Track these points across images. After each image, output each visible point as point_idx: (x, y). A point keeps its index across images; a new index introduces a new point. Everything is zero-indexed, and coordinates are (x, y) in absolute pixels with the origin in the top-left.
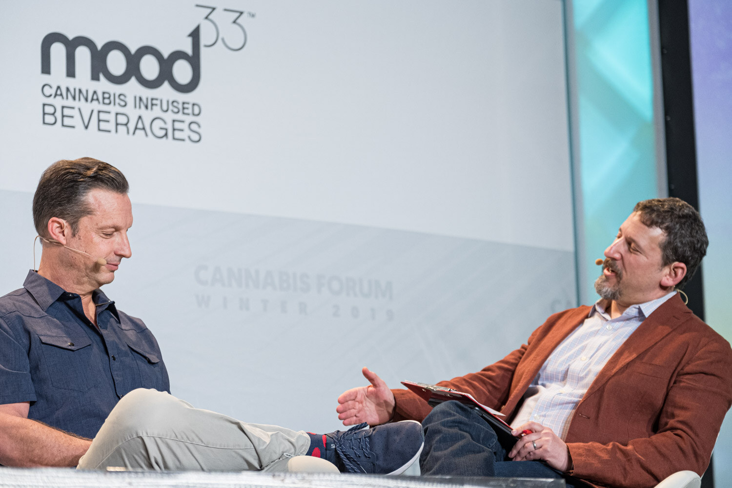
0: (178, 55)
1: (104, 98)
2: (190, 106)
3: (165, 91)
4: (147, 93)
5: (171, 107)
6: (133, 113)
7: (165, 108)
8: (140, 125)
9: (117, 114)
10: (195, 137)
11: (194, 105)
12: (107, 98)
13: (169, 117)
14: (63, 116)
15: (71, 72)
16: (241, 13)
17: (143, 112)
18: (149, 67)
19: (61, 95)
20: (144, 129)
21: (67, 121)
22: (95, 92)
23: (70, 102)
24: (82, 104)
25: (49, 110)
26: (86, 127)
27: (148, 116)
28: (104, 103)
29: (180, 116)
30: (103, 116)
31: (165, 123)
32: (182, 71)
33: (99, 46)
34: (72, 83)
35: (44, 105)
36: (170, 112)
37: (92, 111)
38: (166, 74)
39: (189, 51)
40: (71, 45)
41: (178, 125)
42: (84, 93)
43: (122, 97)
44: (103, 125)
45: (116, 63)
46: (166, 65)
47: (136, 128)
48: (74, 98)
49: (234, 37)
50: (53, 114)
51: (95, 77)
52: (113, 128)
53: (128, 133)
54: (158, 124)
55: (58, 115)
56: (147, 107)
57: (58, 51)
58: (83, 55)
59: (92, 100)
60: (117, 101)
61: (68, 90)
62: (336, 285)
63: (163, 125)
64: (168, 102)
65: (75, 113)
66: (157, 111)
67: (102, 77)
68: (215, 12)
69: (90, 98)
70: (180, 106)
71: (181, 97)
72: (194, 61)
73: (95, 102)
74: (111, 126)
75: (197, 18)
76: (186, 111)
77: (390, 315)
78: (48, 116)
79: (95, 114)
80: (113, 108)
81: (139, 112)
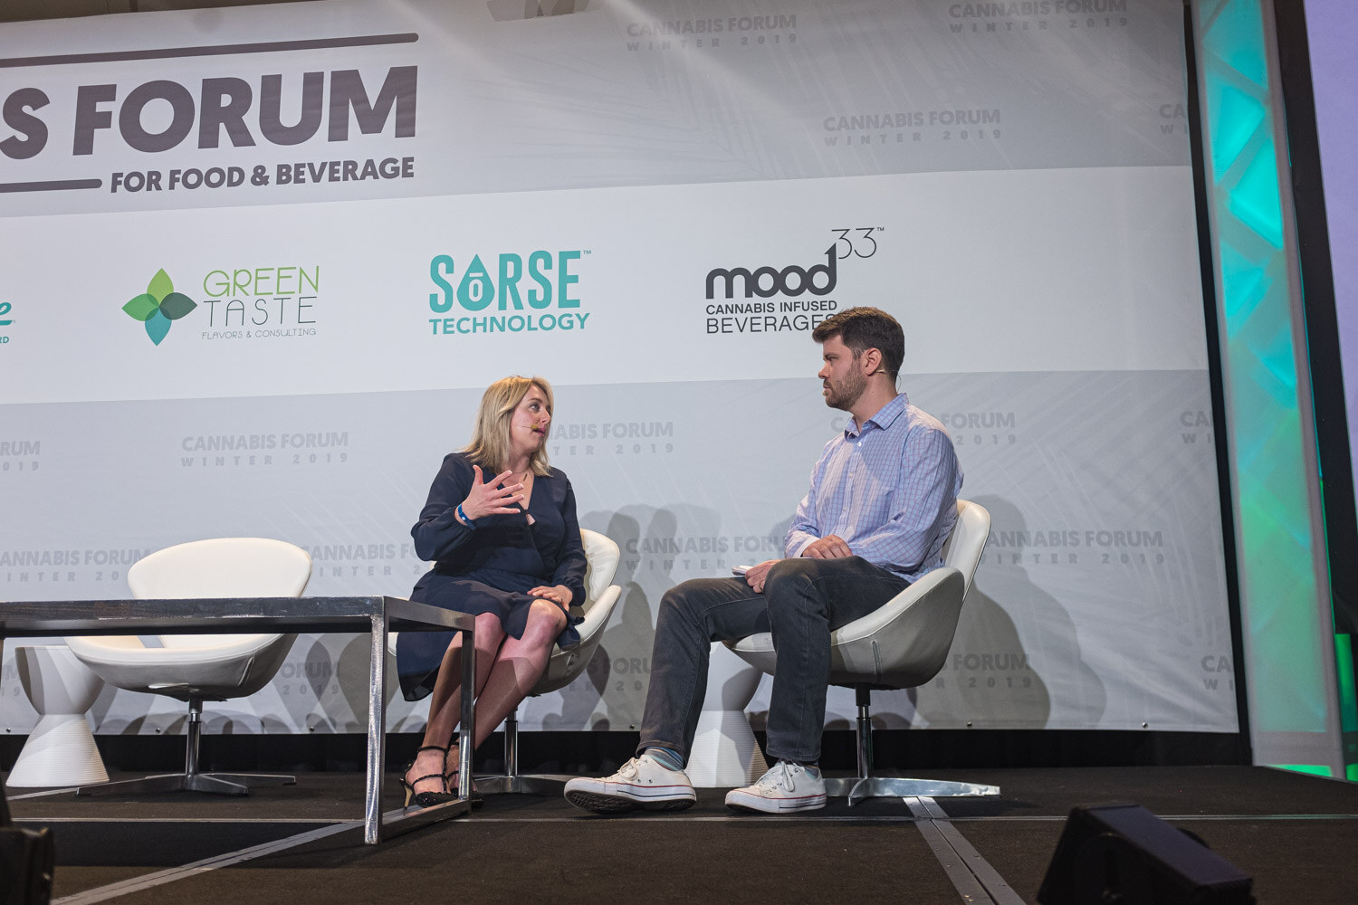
0: (817, 268)
1: (755, 308)
2: (827, 304)
4: (790, 300)
6: (779, 315)
7: (806, 308)
9: (766, 318)
11: (830, 302)
12: (758, 308)
13: (809, 314)
14: (723, 325)
15: (729, 294)
16: (872, 229)
17: (787, 313)
18: (793, 281)
19: (722, 311)
20: (789, 325)
21: (726, 328)
22: (749, 305)
23: (729, 315)
24: (738, 315)
25: (711, 322)
26: (741, 331)
27: (791, 316)
28: (755, 312)
29: (819, 312)
30: (754, 321)
31: (806, 318)
32: (821, 280)
33: (752, 273)
34: (730, 302)
35: (708, 320)
36: (810, 310)
37: (746, 319)
38: (807, 284)
39: (827, 264)
40: (729, 276)
41: (816, 319)
42: (740, 307)
43: (770, 305)
44: (755, 328)
45: (766, 282)
46: (807, 277)
47: (782, 325)
48: (732, 312)
49: (865, 247)
50: (715, 325)
51: (748, 295)
52: (763, 329)
53: (775, 330)
54: (801, 320)
55: (720, 325)
56: (791, 309)
57: (720, 282)
58: (739, 282)
59: (747, 310)
60: (767, 308)
61: (727, 306)
62: (959, 421)
63: (805, 321)
64: (809, 303)
65: (733, 322)
66: (799, 311)
67: (754, 294)
68: (849, 232)
69: (744, 310)
70: (819, 305)
71: (819, 298)
72: (831, 271)
73: (749, 312)
74: (762, 327)
75: (834, 239)
76: (824, 308)
77: (1012, 439)
78: (711, 327)
79: (749, 320)
80: (763, 315)
81: (784, 314)
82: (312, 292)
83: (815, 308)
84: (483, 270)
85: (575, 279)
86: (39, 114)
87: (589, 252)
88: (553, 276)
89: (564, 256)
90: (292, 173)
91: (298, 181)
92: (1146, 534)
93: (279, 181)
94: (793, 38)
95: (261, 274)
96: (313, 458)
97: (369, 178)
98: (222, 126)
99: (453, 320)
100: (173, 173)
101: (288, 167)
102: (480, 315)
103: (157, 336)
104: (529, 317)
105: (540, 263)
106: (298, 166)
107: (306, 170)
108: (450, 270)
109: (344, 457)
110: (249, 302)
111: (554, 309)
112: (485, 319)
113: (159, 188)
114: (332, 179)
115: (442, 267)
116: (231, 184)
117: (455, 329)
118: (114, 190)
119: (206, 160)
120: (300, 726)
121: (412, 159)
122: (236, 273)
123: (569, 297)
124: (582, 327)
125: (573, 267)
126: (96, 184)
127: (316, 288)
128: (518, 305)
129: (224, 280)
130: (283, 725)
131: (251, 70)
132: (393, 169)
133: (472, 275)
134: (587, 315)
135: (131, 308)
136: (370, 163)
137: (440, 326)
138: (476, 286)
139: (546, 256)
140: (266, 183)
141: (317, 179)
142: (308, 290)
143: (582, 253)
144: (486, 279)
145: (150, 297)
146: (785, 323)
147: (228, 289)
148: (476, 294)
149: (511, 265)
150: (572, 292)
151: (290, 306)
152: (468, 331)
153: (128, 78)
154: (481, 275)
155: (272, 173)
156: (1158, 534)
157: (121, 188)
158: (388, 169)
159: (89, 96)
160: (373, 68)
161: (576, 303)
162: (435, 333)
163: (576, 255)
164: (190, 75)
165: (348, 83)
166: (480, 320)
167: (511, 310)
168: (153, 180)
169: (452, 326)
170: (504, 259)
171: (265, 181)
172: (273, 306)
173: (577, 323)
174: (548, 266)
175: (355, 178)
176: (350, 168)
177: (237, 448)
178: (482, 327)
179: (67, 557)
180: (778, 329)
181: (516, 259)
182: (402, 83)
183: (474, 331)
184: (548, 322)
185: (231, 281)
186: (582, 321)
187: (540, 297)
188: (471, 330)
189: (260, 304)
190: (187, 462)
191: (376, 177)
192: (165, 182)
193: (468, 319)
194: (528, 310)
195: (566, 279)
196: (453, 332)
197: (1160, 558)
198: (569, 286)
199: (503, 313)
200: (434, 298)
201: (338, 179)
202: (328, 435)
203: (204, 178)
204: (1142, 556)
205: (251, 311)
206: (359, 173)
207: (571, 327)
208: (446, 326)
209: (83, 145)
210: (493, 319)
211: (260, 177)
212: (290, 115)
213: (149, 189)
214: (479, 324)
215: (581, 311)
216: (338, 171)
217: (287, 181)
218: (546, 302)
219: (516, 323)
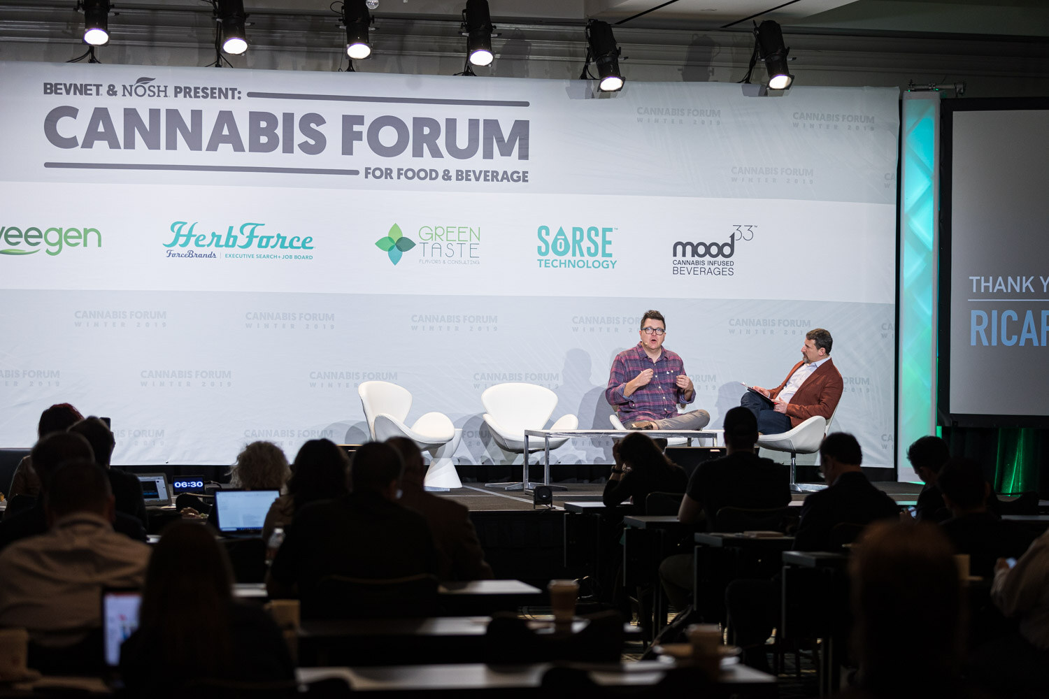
0: (726, 244)
2: (729, 262)
3: (720, 258)
4: (712, 259)
5: (722, 263)
7: (719, 264)
9: (701, 268)
10: (731, 273)
11: (731, 262)
12: (697, 262)
13: (721, 267)
14: (681, 270)
15: (684, 255)
16: (752, 226)
18: (714, 250)
19: (680, 263)
21: (682, 272)
22: (693, 261)
23: (684, 265)
24: (688, 266)
25: (675, 269)
26: (689, 274)
27: (712, 267)
28: (696, 265)
29: (726, 266)
30: (696, 269)
31: (719, 269)
32: (727, 250)
33: (695, 245)
34: (684, 259)
35: (674, 267)
36: (721, 265)
38: (720, 252)
39: (730, 243)
40: (684, 246)
41: (724, 270)
42: (689, 262)
43: (703, 262)
44: (695, 273)
45: (701, 250)
46: (720, 249)
47: (708, 272)
49: (748, 235)
50: (677, 270)
51: (693, 256)
52: (699, 274)
54: (717, 270)
55: (679, 270)
56: (712, 265)
57: (680, 248)
58: (689, 249)
59: (692, 264)
60: (701, 263)
61: (683, 261)
62: (786, 323)
64: (721, 261)
65: (685, 269)
66: (716, 265)
67: (696, 255)
68: (741, 227)
70: (726, 263)
71: (726, 260)
72: (732, 246)
74: (699, 272)
75: (734, 230)
76: (728, 264)
78: (675, 271)
79: (693, 269)
80: (699, 266)
81: (709, 266)
82: (477, 242)
83: (724, 264)
84: (564, 234)
85: (610, 243)
86: (321, 129)
87: (617, 229)
88: (599, 240)
89: (605, 230)
90: (464, 175)
91: (468, 180)
92: (863, 379)
93: (457, 179)
94: (718, 123)
95: (449, 230)
96: (480, 329)
97: (505, 181)
98: (425, 145)
99: (549, 260)
100: (399, 170)
101: (462, 172)
102: (563, 258)
103: (395, 260)
104: (587, 261)
105: (593, 233)
106: (467, 171)
107: (472, 174)
108: (548, 234)
109: (495, 328)
110: (444, 244)
111: (599, 257)
112: (565, 261)
113: (391, 178)
114: (486, 180)
115: (544, 232)
116: (431, 179)
117: (550, 265)
118: (366, 177)
119: (417, 164)
120: (477, 461)
121: (527, 172)
122: (436, 228)
124: (613, 268)
125: (609, 236)
126: (356, 173)
127: (479, 239)
128: (582, 255)
129: (430, 232)
130: (469, 461)
131: (440, 114)
132: (517, 177)
133: (559, 237)
134: (616, 262)
135: (380, 244)
136: (505, 173)
137: (543, 263)
138: (561, 243)
139: (595, 229)
140: (450, 180)
141: (477, 179)
142: (474, 240)
143: (613, 229)
144: (566, 240)
145: (390, 239)
146: (710, 271)
147: (432, 237)
148: (561, 248)
149: (578, 233)
150: (609, 249)
151: (466, 247)
152: (557, 266)
153: (371, 112)
154: (563, 237)
155: (453, 174)
156: (868, 379)
157: (370, 176)
158: (515, 176)
159: (350, 121)
160: (506, 119)
161: (610, 255)
162: (540, 266)
163: (610, 230)
164: (407, 114)
165: (492, 126)
166: (563, 261)
167: (578, 257)
168: (388, 173)
169: (549, 263)
170: (575, 230)
171: (449, 178)
172: (456, 248)
173: (611, 265)
174: (597, 235)
175: (497, 180)
176: (495, 175)
177: (440, 322)
178: (564, 265)
179: (353, 375)
180: (706, 273)
181: (581, 230)
182: (521, 129)
183: (560, 267)
184: (596, 264)
185: (434, 233)
186: (613, 264)
187: (593, 251)
188: (559, 265)
189: (450, 246)
190: (414, 328)
191: (509, 181)
192: (395, 174)
193: (557, 260)
194: (587, 257)
195: (605, 242)
196: (549, 267)
197: (868, 390)
198: (607, 246)
199: (574, 258)
200: (539, 248)
201: (489, 180)
202: (487, 317)
203: (416, 174)
204: (861, 389)
205: (444, 249)
206: (500, 178)
207: (608, 267)
208: (546, 263)
209: (347, 150)
210: (569, 261)
211: (447, 176)
212: (462, 142)
213: (386, 178)
214: (563, 263)
215: (613, 259)
216: (488, 176)
217: (462, 179)
218: (595, 254)
219: (581, 264)
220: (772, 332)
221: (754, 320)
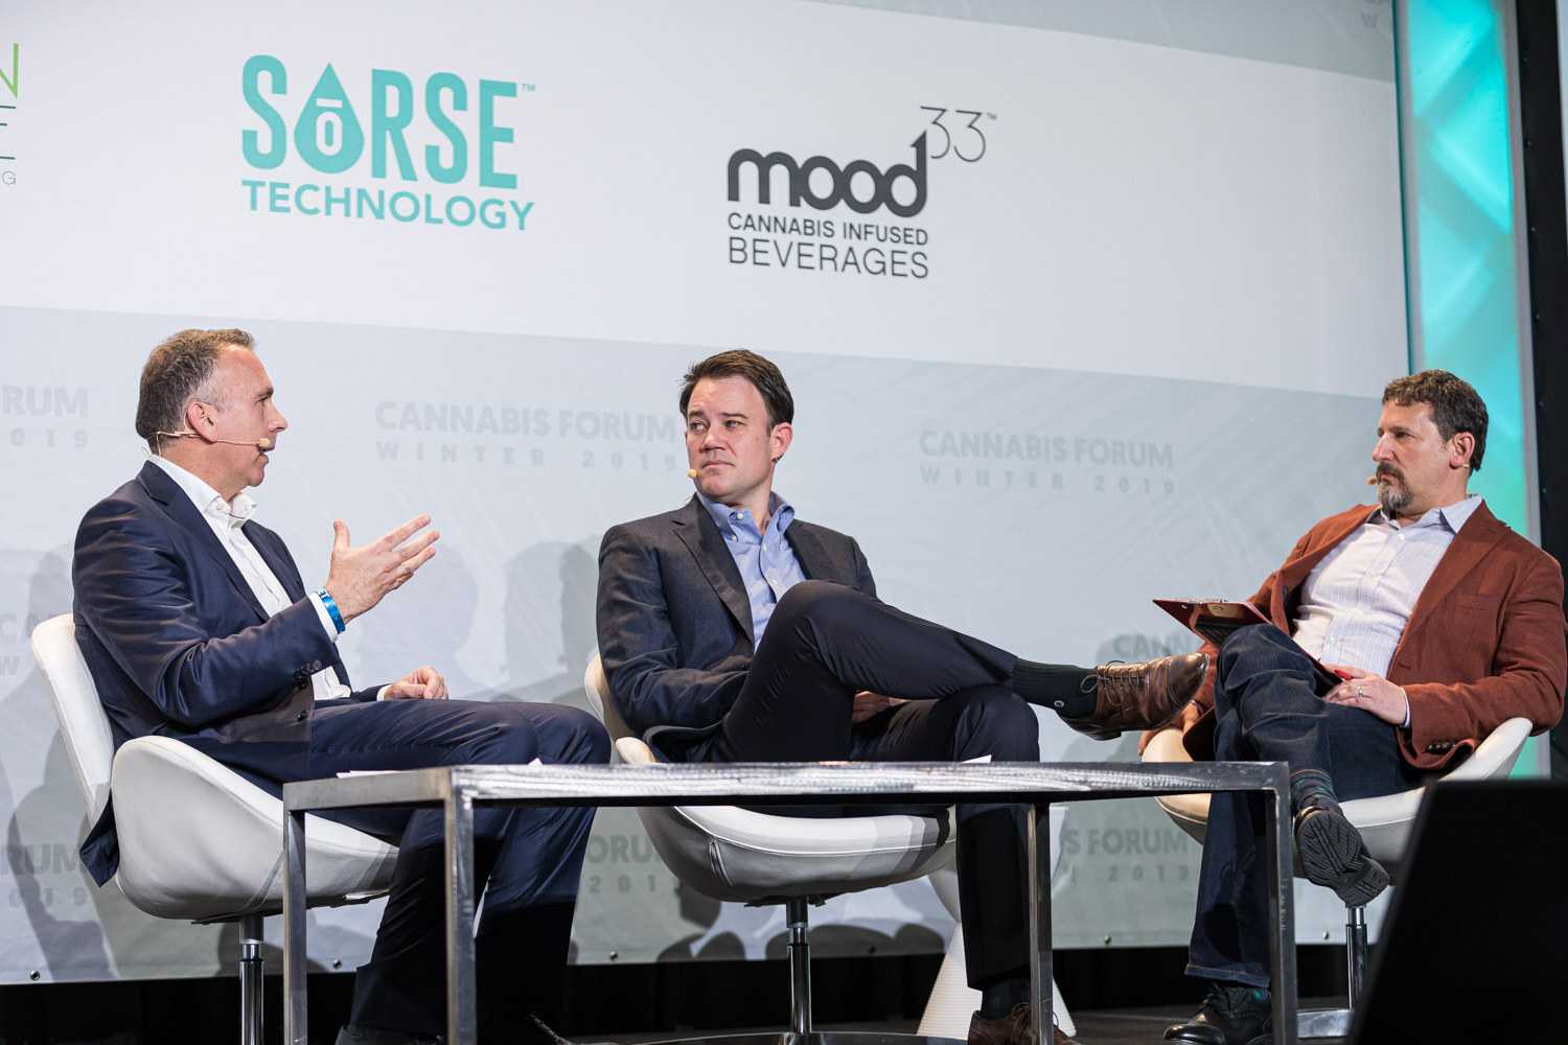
0: (899, 170)
1: (806, 227)
2: (913, 233)
3: (883, 216)
4: (859, 219)
5: (890, 235)
6: (841, 243)
7: (882, 236)
8: (851, 260)
9: (822, 246)
10: (920, 271)
11: (918, 231)
12: (809, 227)
13: (887, 247)
14: (755, 251)
15: (764, 198)
16: (979, 114)
17: (854, 242)
18: (863, 188)
19: (753, 226)
20: (856, 264)
21: (760, 258)
22: (795, 221)
23: (764, 234)
24: (778, 236)
25: (738, 244)
26: (784, 265)
27: (860, 247)
28: (806, 234)
29: (901, 246)
30: (804, 249)
31: (882, 255)
32: (904, 190)
33: (800, 163)
34: (766, 211)
35: (732, 238)
36: (888, 241)
37: (791, 244)
38: (883, 195)
39: (913, 165)
40: (765, 164)
41: (898, 257)
42: (781, 222)
43: (828, 225)
44: (805, 261)
45: (821, 183)
46: (883, 183)
47: (846, 263)
48: (768, 229)
49: (969, 144)
50: (742, 250)
51: (794, 202)
52: (817, 266)
53: (836, 269)
54: (874, 256)
55: (749, 250)
56: (859, 237)
57: (748, 171)
58: (779, 176)
59: (792, 229)
60: (823, 229)
61: (761, 219)
62: (1099, 452)
63: (881, 259)
64: (886, 228)
65: (770, 247)
66: (872, 241)
67: (802, 201)
68: (946, 114)
69: (788, 228)
70: (901, 234)
71: (902, 222)
72: (919, 176)
73: (794, 233)
74: (815, 262)
75: (923, 123)
76: (908, 239)
77: (1169, 487)
78: (737, 252)
79: (795, 247)
80: (817, 240)
81: (849, 243)
83: (896, 238)
84: (340, 94)
85: (507, 135)
87: (532, 88)
88: (468, 122)
89: (490, 89)
96: (18, 436)
99: (286, 186)
102: (338, 182)
104: (428, 197)
105: (446, 96)
108: (280, 86)
109: (82, 438)
111: (471, 185)
112: (347, 191)
115: (265, 79)
117: (291, 203)
123: (498, 168)
124: (522, 227)
125: (503, 111)
127: (14, 89)
128: (408, 173)
133: (321, 102)
134: (530, 205)
138: (329, 126)
139: (456, 84)
143: (519, 89)
144: (347, 114)
146: (851, 261)
148: (329, 142)
149: (392, 93)
150: (504, 158)
152: (315, 211)
154: (338, 104)
161: (509, 181)
162: (254, 206)
163: (509, 89)
166: (338, 193)
167: (393, 182)
169: (285, 197)
170: (381, 79)
173: (512, 218)
174: (460, 103)
178: (341, 207)
180: (840, 266)
181: (403, 83)
183: (328, 213)
184: (461, 210)
186: (522, 215)
187: (447, 160)
188: (322, 207)
193: (316, 189)
194: (424, 184)
195: (492, 134)
196: (287, 210)
198: (497, 145)
199: (379, 183)
200: (249, 137)
202: (47, 390)
207: (502, 225)
208: (274, 197)
210: (362, 194)
214: (338, 201)
215: (520, 196)
218: (456, 174)
219: (405, 207)
220: (1057, 480)
221: (999, 437)
